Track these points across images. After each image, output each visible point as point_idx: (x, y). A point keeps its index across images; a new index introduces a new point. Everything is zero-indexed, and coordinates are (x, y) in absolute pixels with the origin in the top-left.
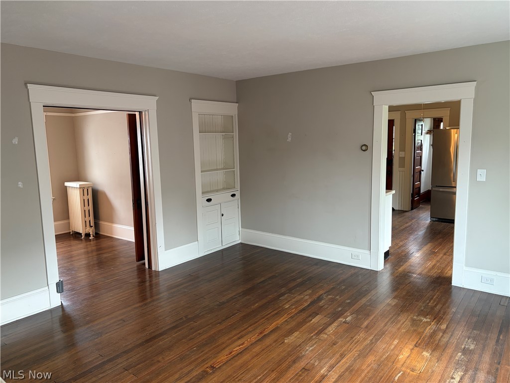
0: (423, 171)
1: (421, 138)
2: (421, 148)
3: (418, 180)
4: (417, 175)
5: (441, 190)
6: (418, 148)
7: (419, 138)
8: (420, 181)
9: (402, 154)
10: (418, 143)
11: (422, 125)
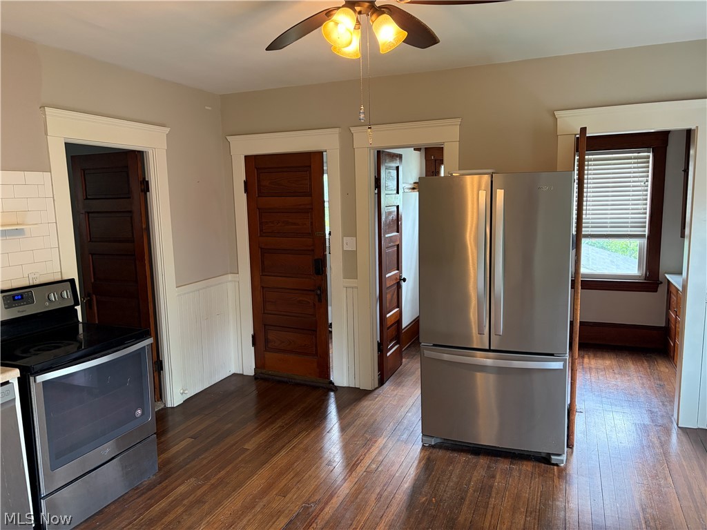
0: (404, 280)
1: (398, 200)
2: (397, 224)
3: (395, 304)
4: (389, 294)
5: (446, 357)
6: (389, 225)
7: (390, 199)
8: (399, 305)
9: (350, 243)
10: (390, 213)
11: (397, 168)
